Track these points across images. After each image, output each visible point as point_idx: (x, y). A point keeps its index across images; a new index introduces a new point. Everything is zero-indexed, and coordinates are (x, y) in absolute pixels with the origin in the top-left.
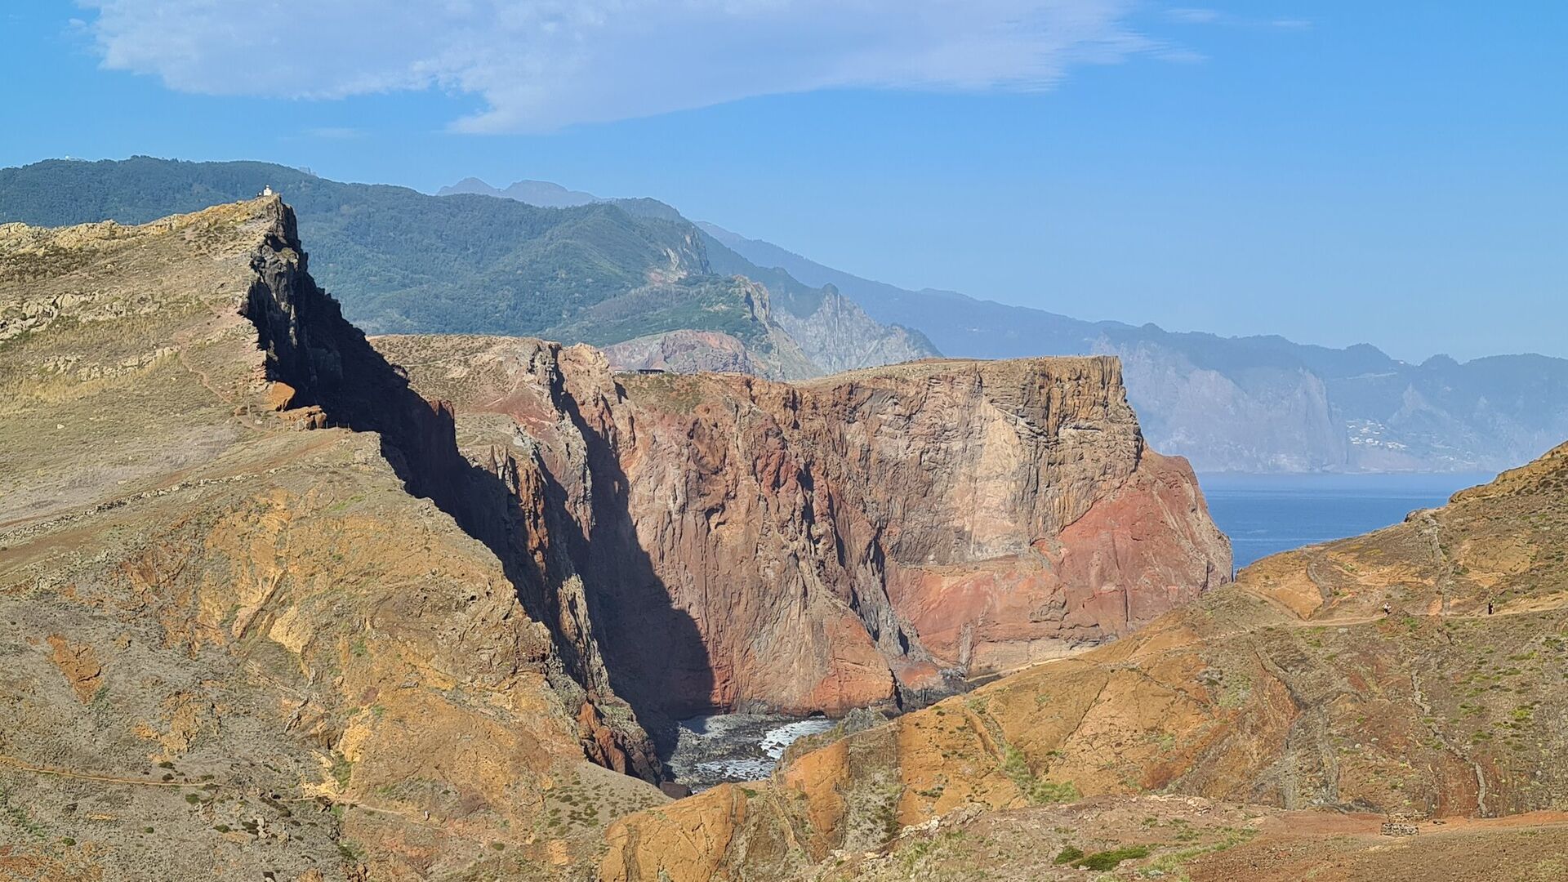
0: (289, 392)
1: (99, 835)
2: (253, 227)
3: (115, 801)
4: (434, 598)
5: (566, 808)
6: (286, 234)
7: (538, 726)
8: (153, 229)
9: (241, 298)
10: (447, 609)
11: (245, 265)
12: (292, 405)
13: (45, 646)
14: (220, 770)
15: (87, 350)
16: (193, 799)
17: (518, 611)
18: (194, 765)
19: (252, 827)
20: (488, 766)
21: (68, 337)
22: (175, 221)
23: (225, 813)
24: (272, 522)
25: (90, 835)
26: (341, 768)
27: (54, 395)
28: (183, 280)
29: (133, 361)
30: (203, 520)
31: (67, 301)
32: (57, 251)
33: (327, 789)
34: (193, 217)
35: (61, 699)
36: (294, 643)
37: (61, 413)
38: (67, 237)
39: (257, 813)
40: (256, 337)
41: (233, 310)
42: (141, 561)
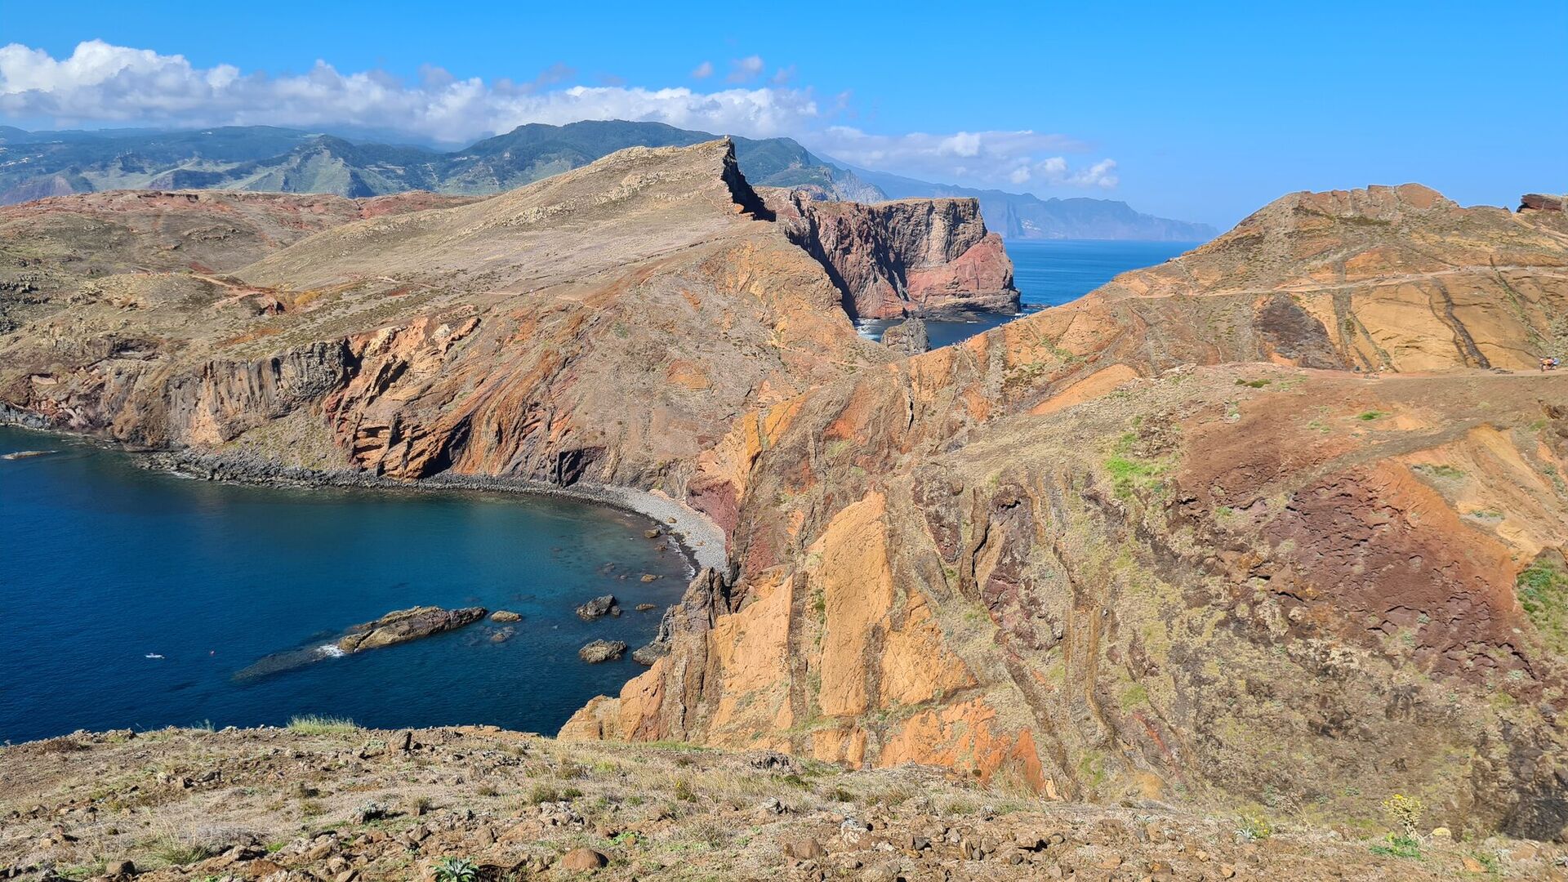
0: (742, 207)
1: (708, 356)
2: (722, 149)
3: (712, 345)
4: (805, 279)
5: (854, 351)
6: (732, 152)
7: (841, 324)
8: (687, 149)
9: (721, 174)
10: (808, 283)
11: (721, 162)
12: (743, 212)
13: (681, 293)
14: (742, 335)
15: (670, 191)
16: (735, 345)
17: (831, 284)
18: (734, 333)
19: (754, 354)
20: (827, 336)
21: (662, 186)
22: (695, 146)
23: (746, 350)
24: (747, 252)
25: (705, 356)
26: (778, 336)
27: (662, 206)
28: (699, 167)
29: (686, 195)
30: (725, 251)
31: (661, 174)
32: (656, 156)
33: (775, 342)
34: (700, 145)
35: (689, 310)
36: (759, 293)
37: (666, 212)
38: (658, 151)
39: (755, 350)
40: (728, 187)
41: (719, 178)
42: (706, 264)
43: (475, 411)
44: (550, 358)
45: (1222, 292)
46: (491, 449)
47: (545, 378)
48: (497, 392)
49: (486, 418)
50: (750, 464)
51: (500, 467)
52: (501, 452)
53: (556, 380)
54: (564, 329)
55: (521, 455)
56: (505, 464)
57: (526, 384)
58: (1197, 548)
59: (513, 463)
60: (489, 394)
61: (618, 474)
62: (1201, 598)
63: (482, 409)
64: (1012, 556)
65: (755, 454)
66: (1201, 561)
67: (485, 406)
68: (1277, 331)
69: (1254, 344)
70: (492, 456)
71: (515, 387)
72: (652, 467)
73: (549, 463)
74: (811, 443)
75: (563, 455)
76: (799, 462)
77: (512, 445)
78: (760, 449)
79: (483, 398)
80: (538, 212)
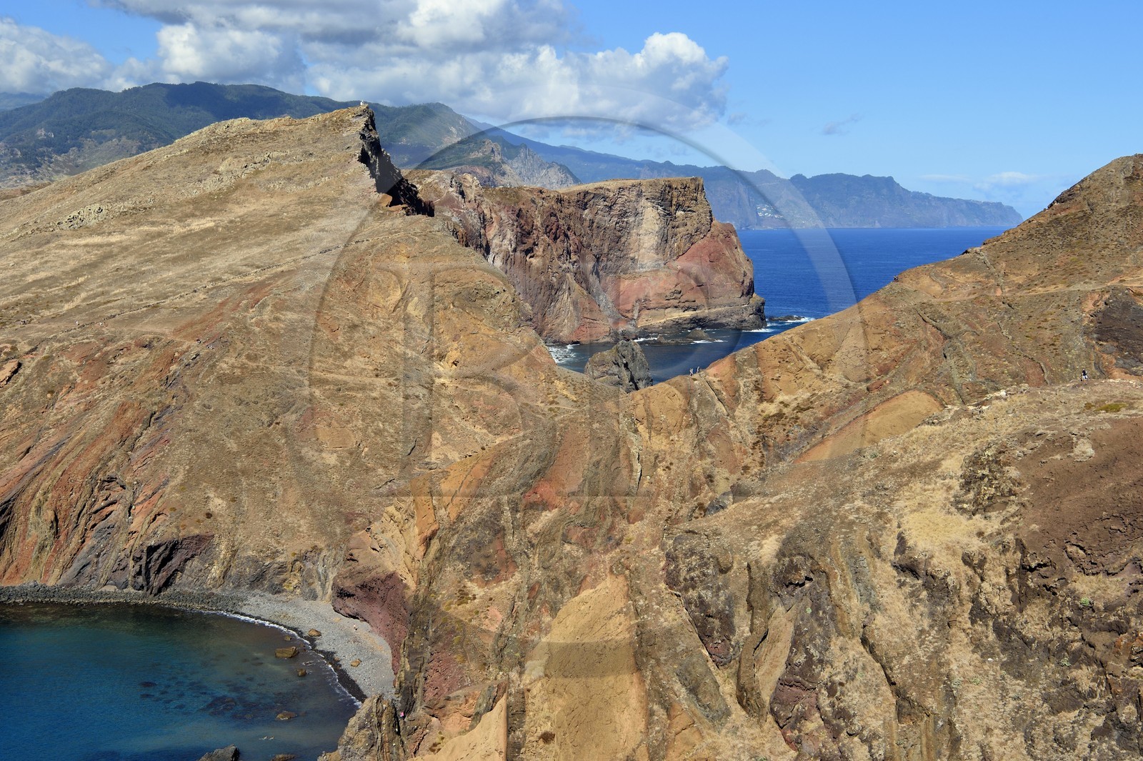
0: (389, 199)
2: (358, 120)
4: (481, 293)
6: (371, 124)
8: (309, 122)
9: (358, 152)
10: (487, 298)
11: (358, 137)
12: (392, 204)
14: (399, 371)
15: (288, 179)
16: (390, 385)
21: (277, 172)
22: (319, 117)
28: (327, 145)
29: (311, 184)
31: (275, 155)
32: (265, 131)
33: (445, 379)
34: (326, 116)
38: (269, 125)
40: (369, 172)
41: (355, 159)
42: (346, 277)
43: (18, 495)
44: (129, 414)
45: (1040, 290)
46: (42, 548)
47: (123, 442)
48: (51, 466)
49: (35, 503)
50: (422, 548)
51: (57, 571)
52: (58, 552)
53: (138, 444)
54: (147, 372)
55: (89, 553)
56: (65, 568)
57: (94, 451)
58: (1057, 629)
59: (77, 565)
60: (38, 469)
61: (233, 572)
62: (1069, 697)
63: (30, 491)
64: (807, 651)
65: (428, 533)
66: (1064, 646)
67: (34, 486)
68: (1117, 339)
69: (1088, 358)
70: (45, 557)
71: (79, 456)
72: (280, 559)
73: (131, 563)
74: (507, 514)
75: (151, 550)
76: (491, 542)
77: (76, 539)
78: (435, 527)
79: (31, 474)
80: (100, 210)
